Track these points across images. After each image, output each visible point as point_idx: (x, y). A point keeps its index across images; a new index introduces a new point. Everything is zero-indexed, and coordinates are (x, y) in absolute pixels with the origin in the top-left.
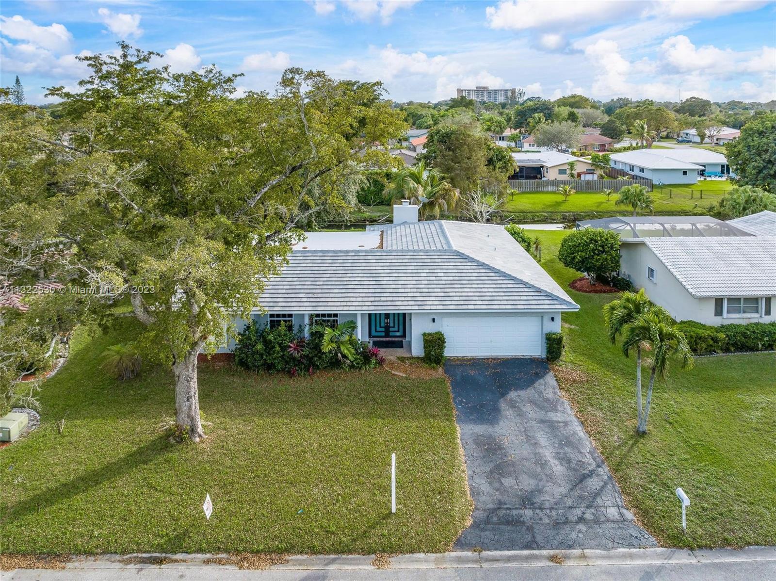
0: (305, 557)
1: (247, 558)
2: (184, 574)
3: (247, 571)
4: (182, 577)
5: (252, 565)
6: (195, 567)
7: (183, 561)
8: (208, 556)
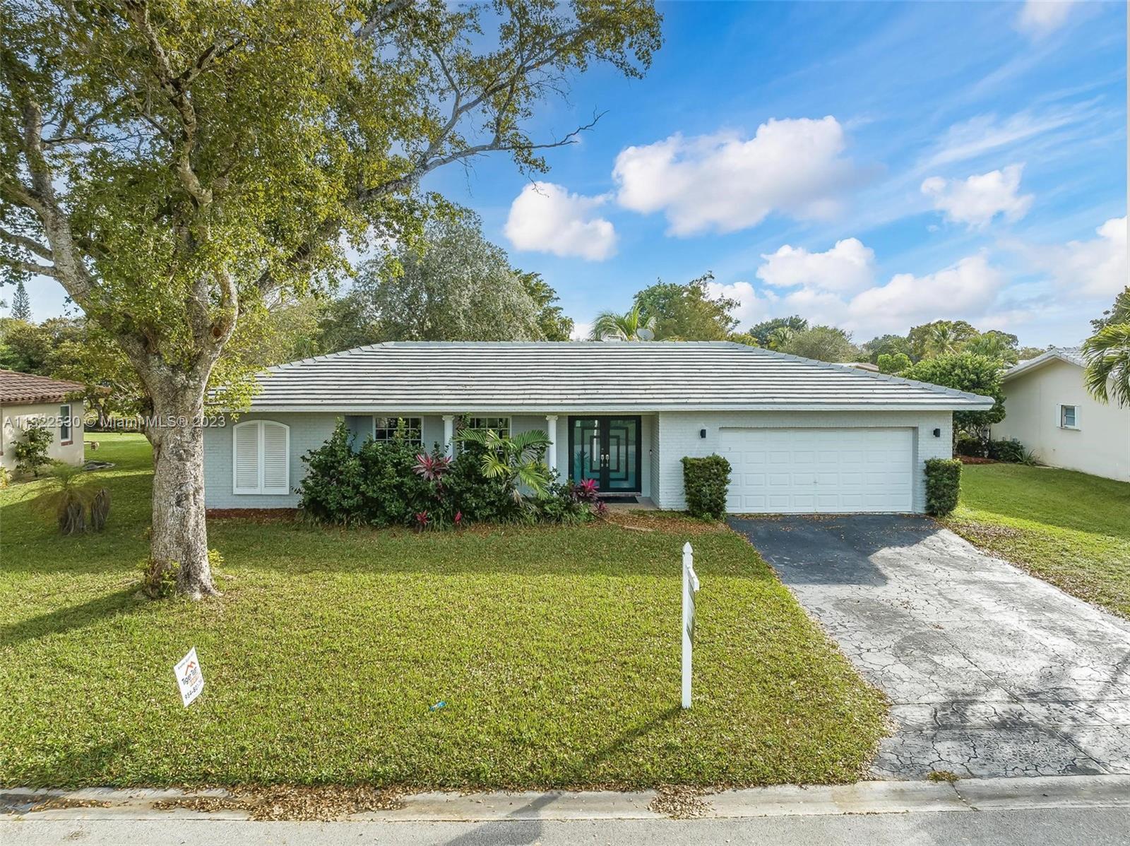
0: (454, 795)
1: (284, 797)
2: (85, 830)
3: (278, 824)
4: (75, 836)
5: (296, 810)
6: (124, 817)
7: (93, 805)
8: (172, 793)
